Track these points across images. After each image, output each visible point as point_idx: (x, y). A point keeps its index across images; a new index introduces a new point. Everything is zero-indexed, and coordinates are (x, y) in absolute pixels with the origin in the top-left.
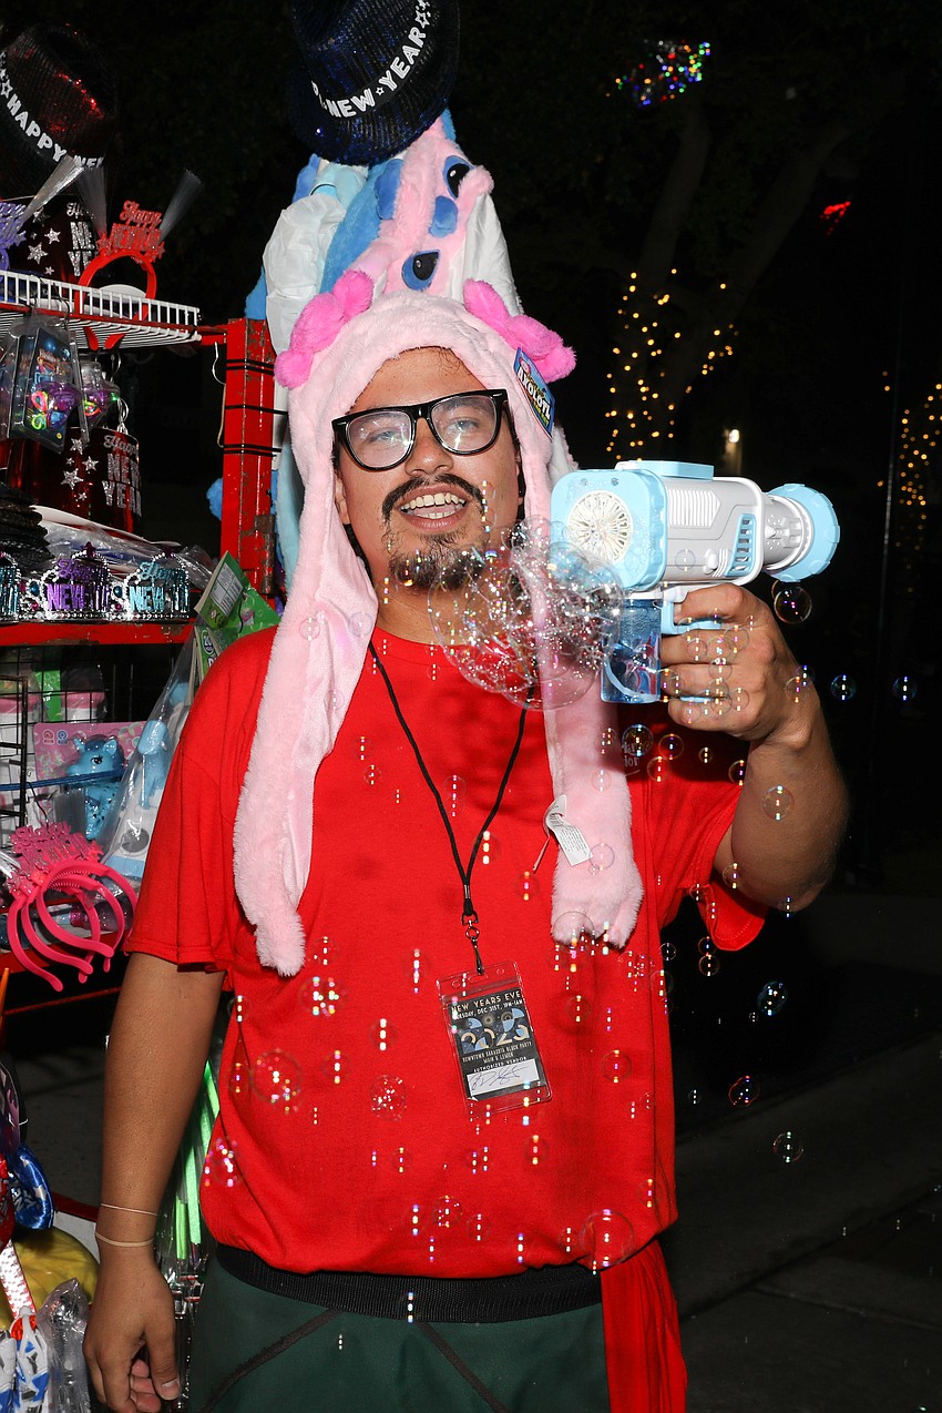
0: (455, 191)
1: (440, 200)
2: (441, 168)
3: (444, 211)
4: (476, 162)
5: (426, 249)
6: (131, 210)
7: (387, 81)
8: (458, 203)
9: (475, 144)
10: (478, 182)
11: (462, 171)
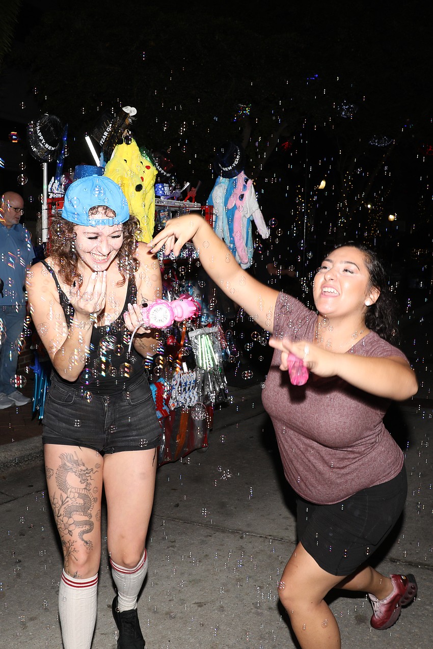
0: (246, 184)
1: (244, 185)
2: (244, 179)
3: (245, 187)
4: (250, 178)
5: (242, 193)
6: (193, 188)
7: (234, 165)
8: (247, 185)
9: (249, 176)
10: (250, 182)
11: (247, 180)
